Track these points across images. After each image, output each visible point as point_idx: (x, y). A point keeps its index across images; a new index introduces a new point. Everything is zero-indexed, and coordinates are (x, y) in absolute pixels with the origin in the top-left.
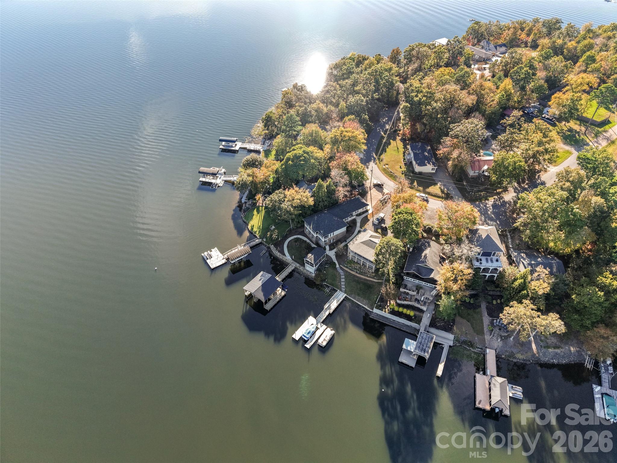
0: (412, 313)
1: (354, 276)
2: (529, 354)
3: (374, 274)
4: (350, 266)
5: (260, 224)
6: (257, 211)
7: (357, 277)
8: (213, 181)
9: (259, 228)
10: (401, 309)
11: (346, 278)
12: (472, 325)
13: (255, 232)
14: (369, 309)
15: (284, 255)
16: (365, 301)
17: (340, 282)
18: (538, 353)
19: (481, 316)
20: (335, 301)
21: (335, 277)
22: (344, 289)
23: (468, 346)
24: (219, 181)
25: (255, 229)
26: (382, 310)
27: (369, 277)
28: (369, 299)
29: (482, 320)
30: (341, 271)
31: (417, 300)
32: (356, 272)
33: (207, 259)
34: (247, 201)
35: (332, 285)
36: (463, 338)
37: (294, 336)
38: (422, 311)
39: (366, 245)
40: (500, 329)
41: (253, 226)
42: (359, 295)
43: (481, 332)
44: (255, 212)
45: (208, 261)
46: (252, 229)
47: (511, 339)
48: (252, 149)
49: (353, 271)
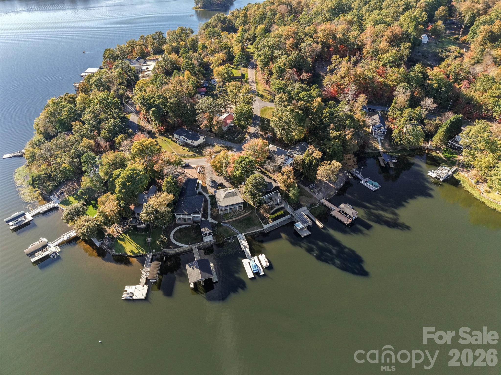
0: (281, 212)
1: (235, 221)
2: (333, 189)
3: (244, 211)
4: (228, 217)
5: (135, 246)
6: (120, 241)
7: (237, 220)
8: (47, 253)
9: (138, 248)
10: (276, 215)
11: (233, 225)
12: (306, 196)
13: (139, 253)
14: (261, 230)
15: (180, 247)
16: (255, 227)
17: (232, 230)
18: (335, 186)
19: (304, 189)
20: (243, 241)
21: (227, 231)
22: (239, 232)
23: (314, 206)
24: (53, 248)
25: (136, 252)
26: (269, 223)
27: (244, 214)
28: (255, 225)
29: (306, 191)
30: (226, 225)
31: (277, 204)
32: (235, 217)
33: (132, 297)
34: (102, 241)
35: (230, 236)
36: (309, 205)
37: (249, 277)
38: (283, 208)
39: (228, 197)
40: (316, 188)
41: (132, 251)
42: (249, 227)
43: (311, 197)
44: (120, 242)
45: (134, 297)
46: (134, 253)
47: (323, 189)
48: (46, 209)
49: (232, 218)
